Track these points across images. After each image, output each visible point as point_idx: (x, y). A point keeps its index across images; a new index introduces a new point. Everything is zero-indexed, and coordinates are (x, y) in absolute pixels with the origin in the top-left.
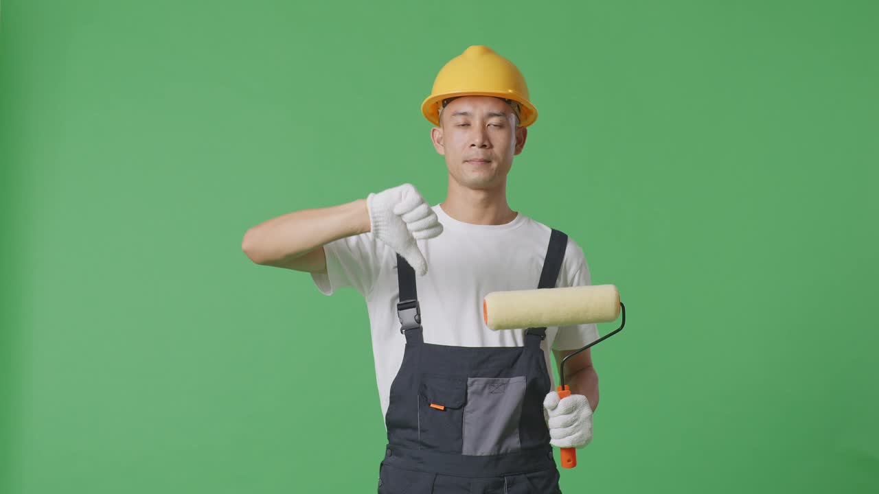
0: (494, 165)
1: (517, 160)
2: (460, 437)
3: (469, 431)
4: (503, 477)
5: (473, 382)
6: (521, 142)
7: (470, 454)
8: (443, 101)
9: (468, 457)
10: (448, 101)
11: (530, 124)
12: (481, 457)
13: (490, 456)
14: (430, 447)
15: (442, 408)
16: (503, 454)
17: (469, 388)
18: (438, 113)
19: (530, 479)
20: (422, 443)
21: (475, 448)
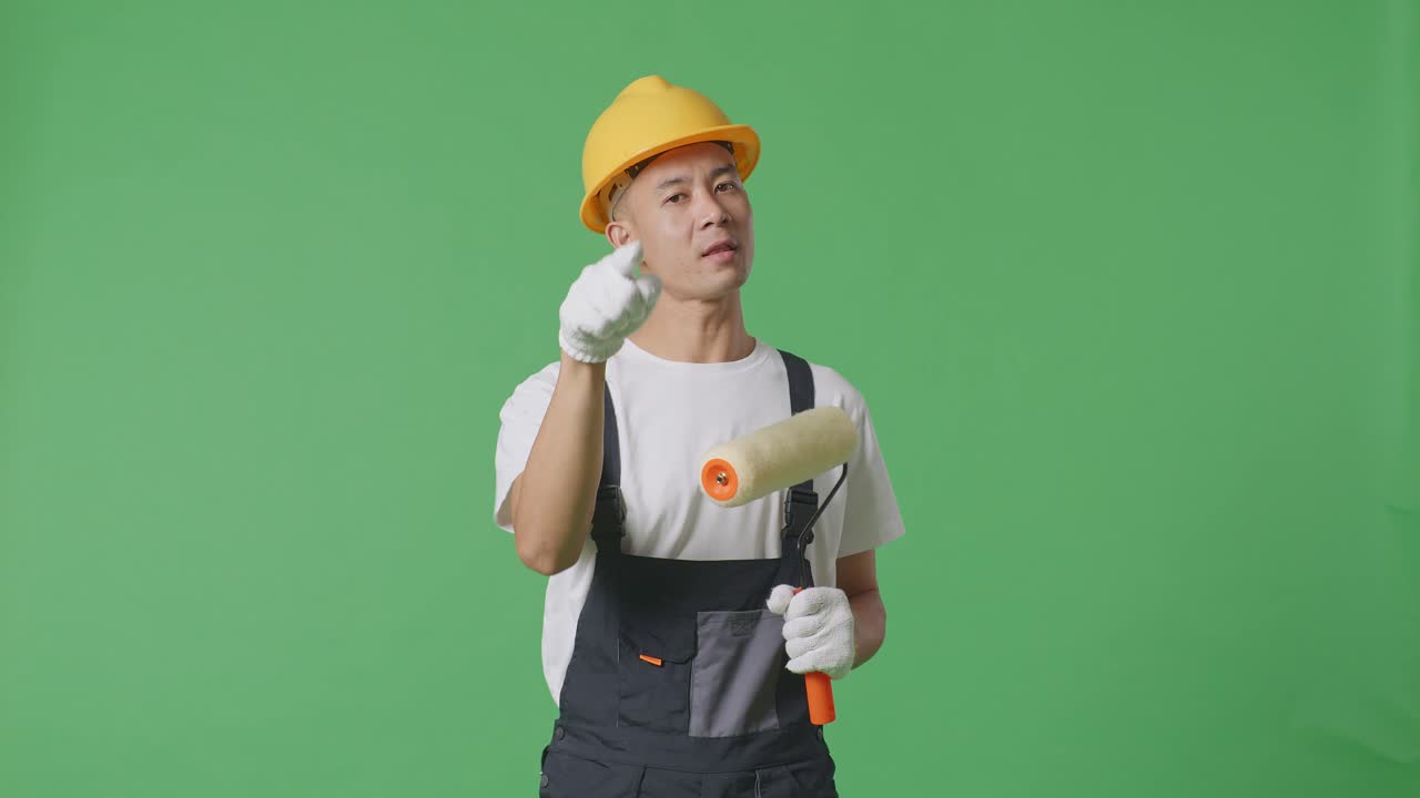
2: (686, 709)
3: (700, 695)
4: (754, 771)
5: (707, 619)
7: (699, 735)
9: (695, 738)
10: (642, 166)
12: (717, 739)
13: (733, 737)
14: (634, 724)
16: (752, 734)
17: (700, 629)
19: (794, 773)
20: (622, 718)
21: (709, 724)
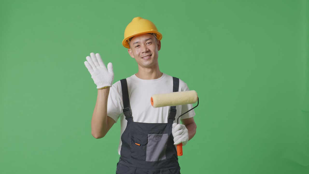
0: (153, 56)
1: (160, 52)
2: (145, 155)
3: (148, 152)
4: (160, 169)
5: (150, 136)
6: (159, 46)
7: (148, 161)
8: (129, 39)
9: (147, 162)
10: (131, 39)
11: (161, 39)
12: (152, 162)
13: (156, 162)
14: (134, 158)
15: (139, 145)
16: (160, 161)
17: (148, 138)
18: (128, 43)
19: (169, 170)
20: (132, 157)
21: (150, 158)
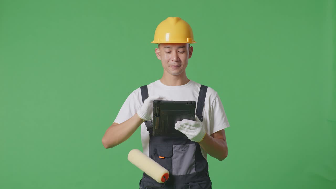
2: (171, 169)
3: (174, 165)
4: (189, 184)
6: (190, 53)
7: (175, 175)
12: (179, 176)
16: (188, 175)
17: (174, 149)
19: (199, 184)
21: (177, 172)
